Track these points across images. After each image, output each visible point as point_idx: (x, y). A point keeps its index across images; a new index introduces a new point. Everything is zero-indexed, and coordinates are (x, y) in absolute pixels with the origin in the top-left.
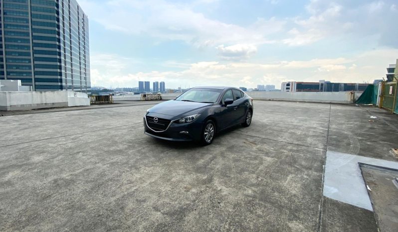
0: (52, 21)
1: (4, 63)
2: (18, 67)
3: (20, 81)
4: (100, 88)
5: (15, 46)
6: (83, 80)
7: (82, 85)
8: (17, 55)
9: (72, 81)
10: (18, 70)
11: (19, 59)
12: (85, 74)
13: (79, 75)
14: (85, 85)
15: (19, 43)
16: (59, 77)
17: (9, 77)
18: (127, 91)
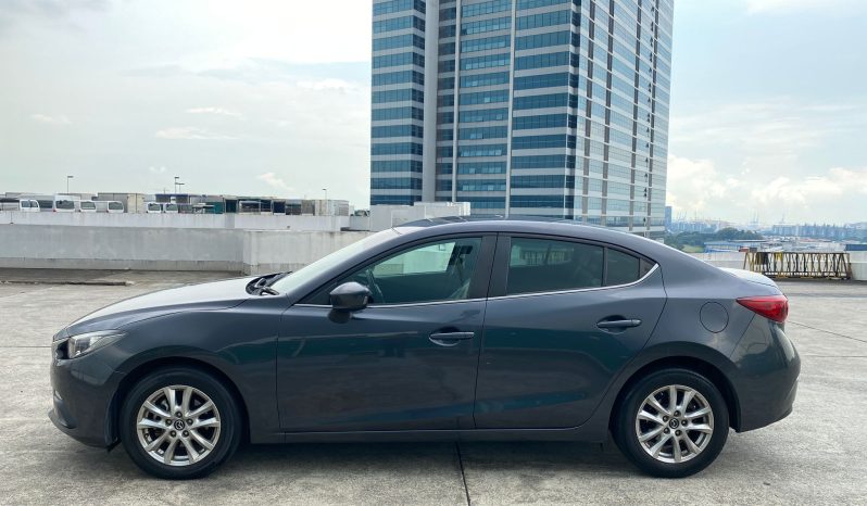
0: (562, 28)
1: (454, 160)
2: (479, 168)
3: (469, 204)
4: (714, 226)
5: (477, 113)
6: (640, 199)
7: (636, 214)
8: (480, 136)
9: (604, 204)
10: (479, 177)
11: (482, 148)
12: (649, 177)
13: (629, 181)
14: (645, 215)
15: (487, 105)
16: (566, 192)
17: (461, 194)
18: (817, 237)
